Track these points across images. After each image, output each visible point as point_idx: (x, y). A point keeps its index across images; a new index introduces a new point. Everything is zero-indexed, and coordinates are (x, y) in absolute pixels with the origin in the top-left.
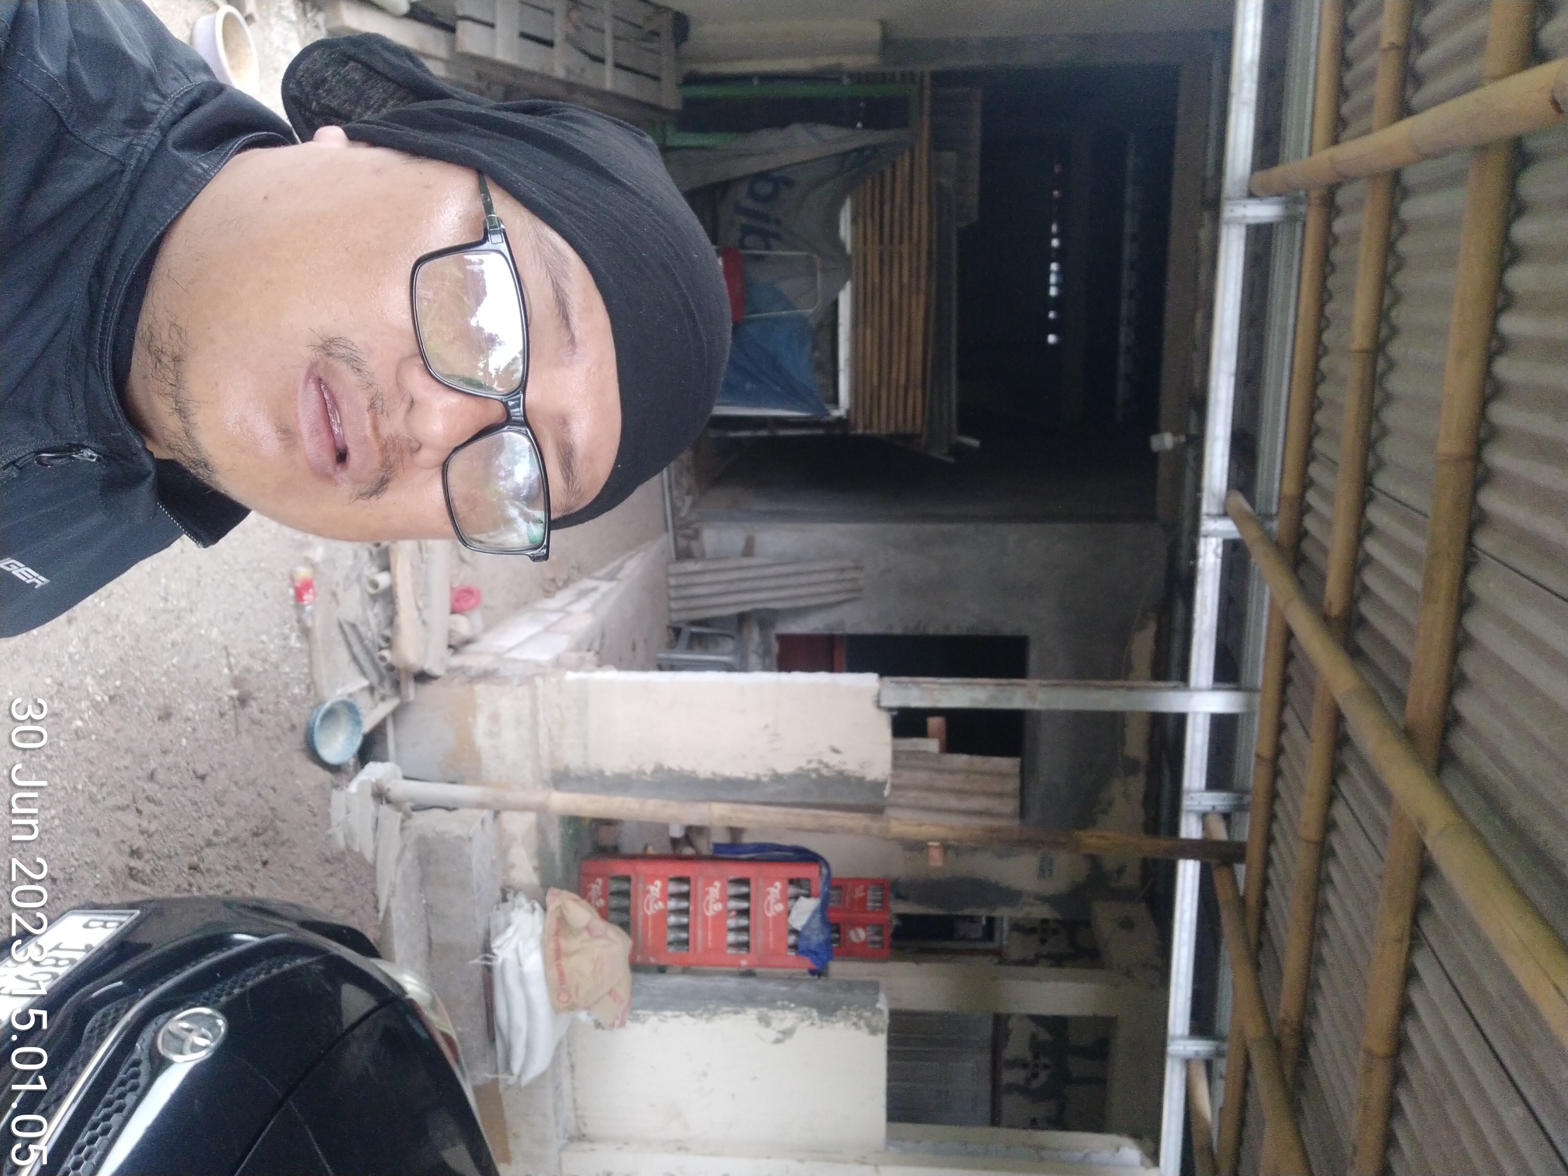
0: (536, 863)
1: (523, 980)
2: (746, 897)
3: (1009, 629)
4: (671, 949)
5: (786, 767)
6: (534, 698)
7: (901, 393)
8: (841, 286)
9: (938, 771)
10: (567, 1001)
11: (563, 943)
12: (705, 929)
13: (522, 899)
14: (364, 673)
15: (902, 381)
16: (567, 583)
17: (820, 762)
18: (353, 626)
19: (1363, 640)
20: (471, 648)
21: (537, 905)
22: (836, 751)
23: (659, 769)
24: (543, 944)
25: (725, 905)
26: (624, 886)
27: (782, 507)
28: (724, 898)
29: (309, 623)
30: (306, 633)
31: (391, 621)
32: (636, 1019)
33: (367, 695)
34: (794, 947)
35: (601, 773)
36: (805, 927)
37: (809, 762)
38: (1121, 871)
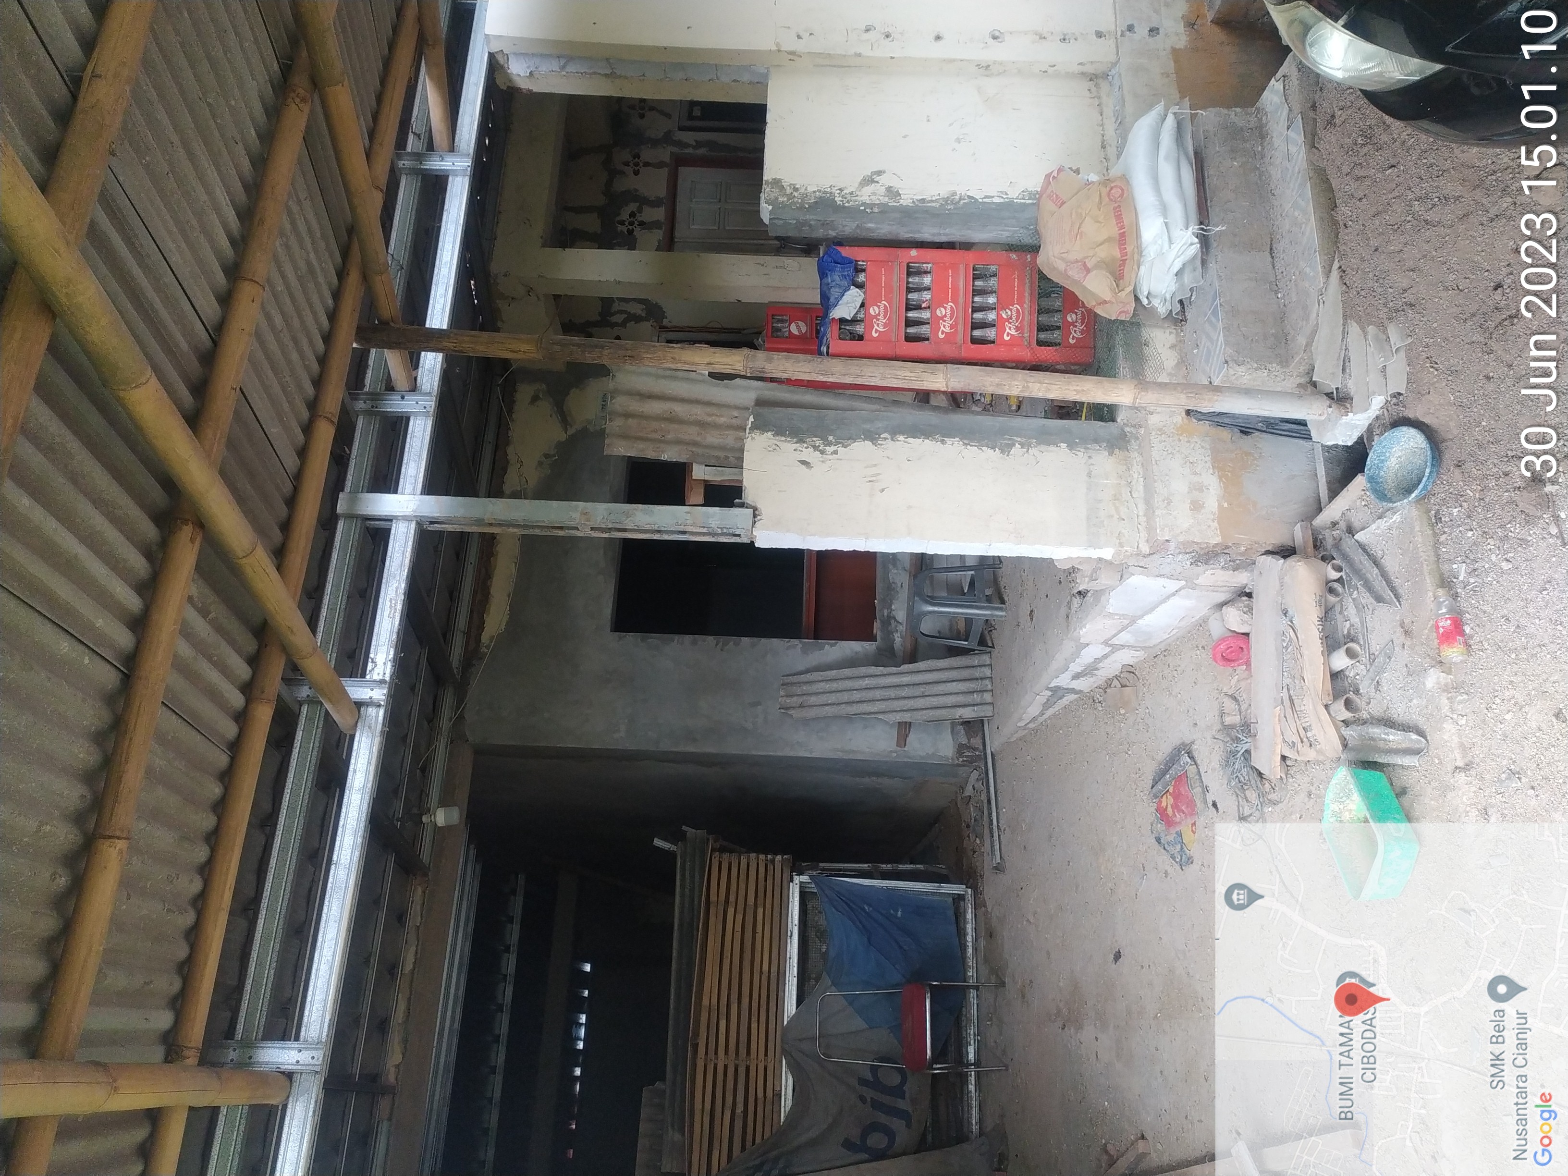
0: (1146, 350)
1: (1164, 210)
2: (909, 323)
3: (631, 638)
4: (993, 268)
5: (861, 448)
6: (1150, 529)
7: (732, 898)
8: (792, 1020)
9: (695, 444)
10: (1112, 188)
11: (1117, 253)
12: (955, 289)
13: (1162, 310)
14: (1363, 547)
15: (731, 911)
16: (1109, 683)
17: (822, 452)
18: (1379, 599)
19: (157, 495)
20: (1222, 597)
21: (1145, 302)
22: (804, 463)
23: (1006, 449)
24: (1140, 250)
25: (933, 313)
26: (1043, 336)
27: (868, 781)
28: (934, 322)
29: (1441, 592)
30: (1446, 582)
31: (1327, 615)
32: (1032, 195)
33: (1356, 524)
34: (858, 270)
35: (1071, 446)
36: (847, 289)
37: (835, 452)
38: (535, 399)
